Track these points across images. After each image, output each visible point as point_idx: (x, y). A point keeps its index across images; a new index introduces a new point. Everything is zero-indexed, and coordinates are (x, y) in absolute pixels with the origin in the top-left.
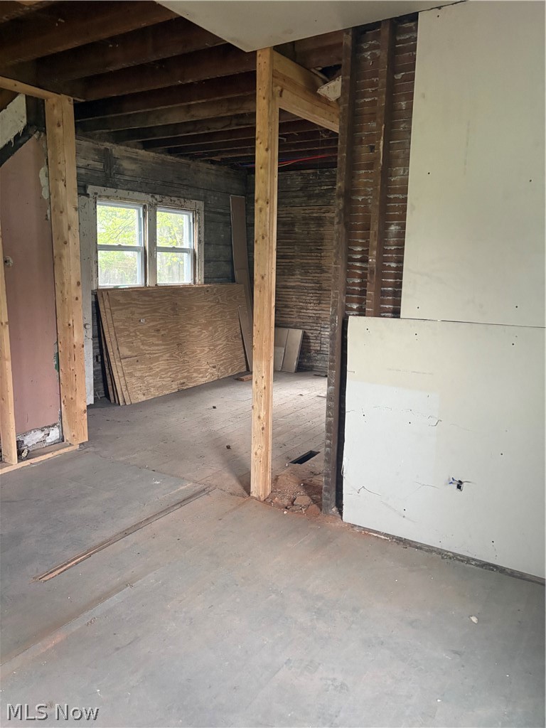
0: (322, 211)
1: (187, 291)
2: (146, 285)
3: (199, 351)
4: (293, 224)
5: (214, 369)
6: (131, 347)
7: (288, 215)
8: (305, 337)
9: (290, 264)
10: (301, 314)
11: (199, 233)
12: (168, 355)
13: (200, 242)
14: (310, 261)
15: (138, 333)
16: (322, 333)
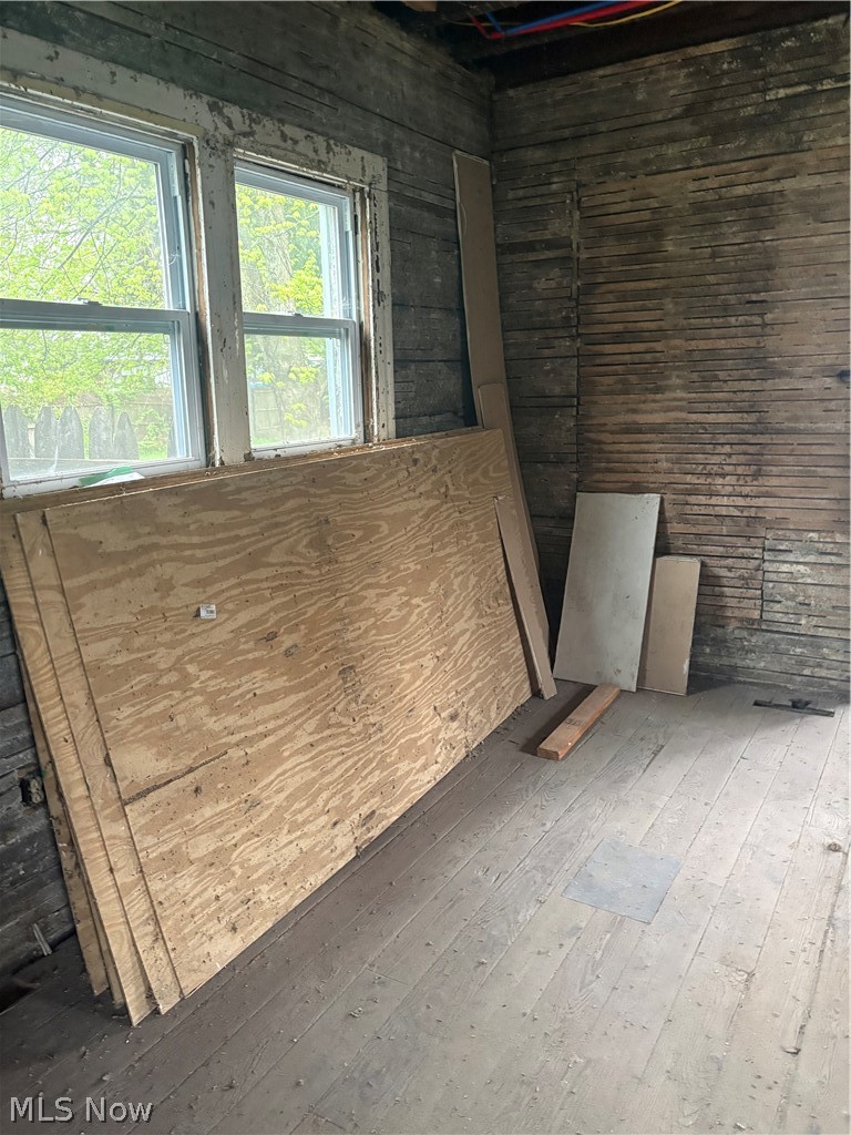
0: (769, 174)
1: (356, 470)
2: (209, 461)
3: (407, 677)
4: (657, 231)
5: (455, 725)
6: (166, 737)
7: (638, 204)
8: (707, 580)
9: (648, 357)
10: (688, 509)
11: (377, 267)
12: (311, 725)
13: (378, 297)
14: (722, 343)
15: (191, 669)
16: (767, 566)
